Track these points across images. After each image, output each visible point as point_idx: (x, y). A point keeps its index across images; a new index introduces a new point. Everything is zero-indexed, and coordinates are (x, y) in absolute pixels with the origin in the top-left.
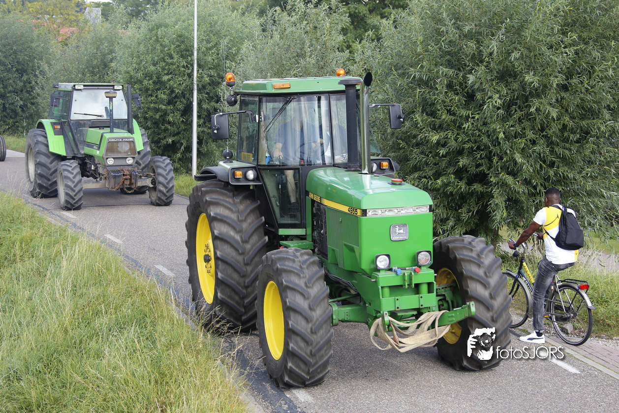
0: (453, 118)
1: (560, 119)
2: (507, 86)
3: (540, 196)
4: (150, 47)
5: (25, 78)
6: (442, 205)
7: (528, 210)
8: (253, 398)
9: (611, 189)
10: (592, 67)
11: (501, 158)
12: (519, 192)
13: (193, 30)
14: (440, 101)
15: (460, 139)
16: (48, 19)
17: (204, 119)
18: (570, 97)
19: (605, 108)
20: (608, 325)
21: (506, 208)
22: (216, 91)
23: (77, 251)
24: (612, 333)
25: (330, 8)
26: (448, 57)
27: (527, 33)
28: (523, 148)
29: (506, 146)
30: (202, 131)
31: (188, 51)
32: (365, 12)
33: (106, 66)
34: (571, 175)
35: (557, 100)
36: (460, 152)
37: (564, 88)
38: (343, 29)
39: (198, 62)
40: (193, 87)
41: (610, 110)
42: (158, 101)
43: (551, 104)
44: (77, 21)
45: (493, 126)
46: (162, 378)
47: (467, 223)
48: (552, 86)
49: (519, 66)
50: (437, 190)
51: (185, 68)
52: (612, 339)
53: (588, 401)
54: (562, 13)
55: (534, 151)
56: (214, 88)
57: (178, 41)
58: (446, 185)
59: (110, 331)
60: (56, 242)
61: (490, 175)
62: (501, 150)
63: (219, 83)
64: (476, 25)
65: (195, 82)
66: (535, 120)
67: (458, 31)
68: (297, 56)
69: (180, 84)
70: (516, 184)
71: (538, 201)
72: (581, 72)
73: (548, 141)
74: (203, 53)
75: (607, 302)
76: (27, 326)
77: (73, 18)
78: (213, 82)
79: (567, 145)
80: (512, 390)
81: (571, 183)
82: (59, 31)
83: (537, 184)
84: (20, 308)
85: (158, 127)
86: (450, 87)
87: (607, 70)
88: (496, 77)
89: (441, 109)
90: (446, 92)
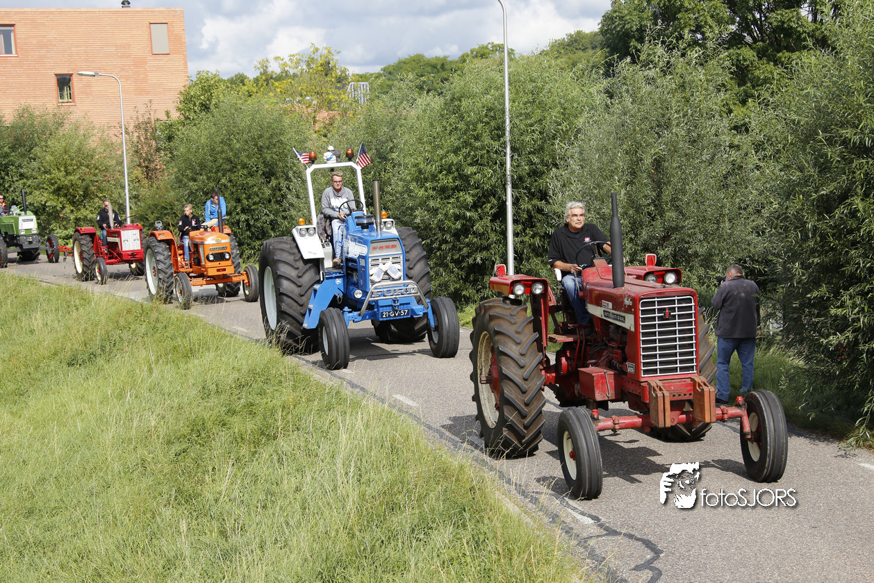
5: (274, 182)
16: (301, 101)
17: (523, 224)
30: (522, 242)
31: (499, 129)
32: (752, 58)
33: (383, 158)
39: (511, 144)
40: (506, 180)
42: (459, 204)
44: (339, 102)
56: (536, 181)
60: (329, 408)
63: (544, 173)
65: (508, 173)
74: (518, 132)
77: (333, 97)
78: (534, 171)
82: (314, 117)
85: (459, 240)
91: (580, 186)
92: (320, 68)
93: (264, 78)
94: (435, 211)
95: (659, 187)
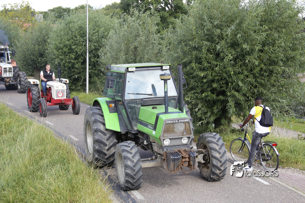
0: (210, 65)
1: (259, 65)
2: (234, 50)
3: (250, 101)
4: (66, 33)
6: (205, 106)
7: (245, 108)
8: (115, 198)
9: (283, 98)
10: (274, 41)
11: (232, 84)
12: (240, 100)
13: (87, 24)
14: (204, 57)
15: (213, 75)
16: (18, 20)
17: (92, 66)
18: (264, 55)
19: (280, 60)
20: (283, 162)
21: (235, 107)
22: (97, 53)
23: (32, 129)
24: (284, 165)
25: (151, 14)
26: (207, 37)
27: (244, 25)
28: (242, 79)
29: (234, 78)
30: (91, 72)
31: (84, 34)
32: (167, 16)
33: (45, 41)
35: (258, 57)
36: (213, 81)
37: (261, 51)
38: (157, 24)
39: (89, 39)
40: (87, 51)
41: (282, 61)
42: (70, 58)
43: (255, 58)
44: (32, 21)
45: (228, 69)
46: (73, 189)
47: (217, 114)
48: (255, 50)
49: (240, 41)
50: (202, 99)
51: (83, 42)
52: (284, 168)
53: (273, 198)
54: (260, 16)
55: (247, 81)
56: (96, 52)
57: (79, 29)
58: (207, 96)
59: (47, 166)
60: (22, 125)
61: (227, 91)
62: (232, 80)
63: (99, 49)
64: (220, 22)
65: (87, 49)
66: (248, 66)
67: (211, 25)
68: (136, 36)
69: (80, 50)
70: (239, 96)
71: (249, 104)
72: (269, 43)
73: (254, 76)
74: (91, 35)
75: (282, 151)
76: (8, 165)
77: (30, 19)
78: (96, 48)
79: (263, 78)
80: (238, 193)
81: (265, 95)
82: (23, 25)
83: (249, 96)
84: (5, 156)
85: (70, 70)
86: (208, 50)
87: (281, 43)
88: (230, 46)
89: (204, 61)
90: (206, 53)
91: (110, 55)
92: (25, 9)
93: (5, 10)
94: (62, 60)
95: (136, 56)
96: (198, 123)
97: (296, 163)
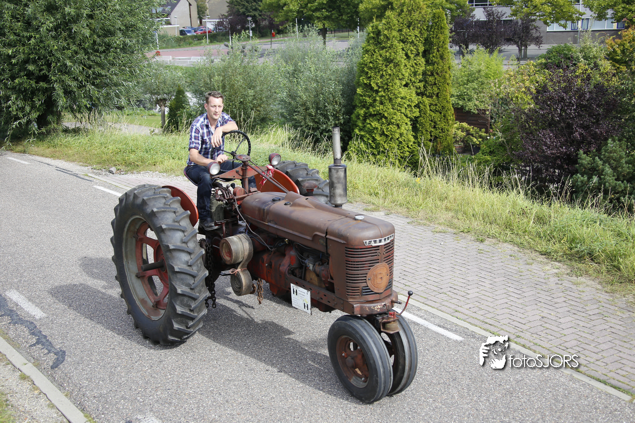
1: (91, 37)
2: (52, 15)
6: (20, 98)
11: (57, 65)
15: (26, 51)
18: (95, 23)
19: (118, 29)
20: (137, 165)
21: (65, 96)
24: (139, 169)
28: (70, 58)
29: (59, 55)
34: (103, 73)
35: (87, 25)
36: (26, 61)
37: (90, 17)
41: (121, 31)
47: (39, 109)
48: (83, 17)
50: (14, 88)
55: (78, 59)
58: (20, 84)
61: (50, 76)
70: (69, 80)
73: (85, 52)
75: (135, 151)
81: (103, 78)
83: (82, 81)
86: (12, 16)
87: (115, 5)
88: (45, 11)
89: (9, 32)
90: (11, 20)
96: (13, 125)
97: (155, 165)
